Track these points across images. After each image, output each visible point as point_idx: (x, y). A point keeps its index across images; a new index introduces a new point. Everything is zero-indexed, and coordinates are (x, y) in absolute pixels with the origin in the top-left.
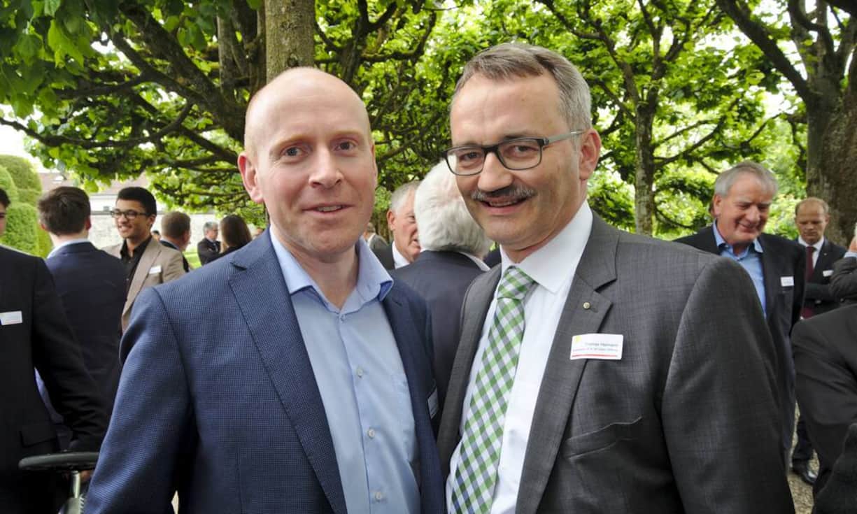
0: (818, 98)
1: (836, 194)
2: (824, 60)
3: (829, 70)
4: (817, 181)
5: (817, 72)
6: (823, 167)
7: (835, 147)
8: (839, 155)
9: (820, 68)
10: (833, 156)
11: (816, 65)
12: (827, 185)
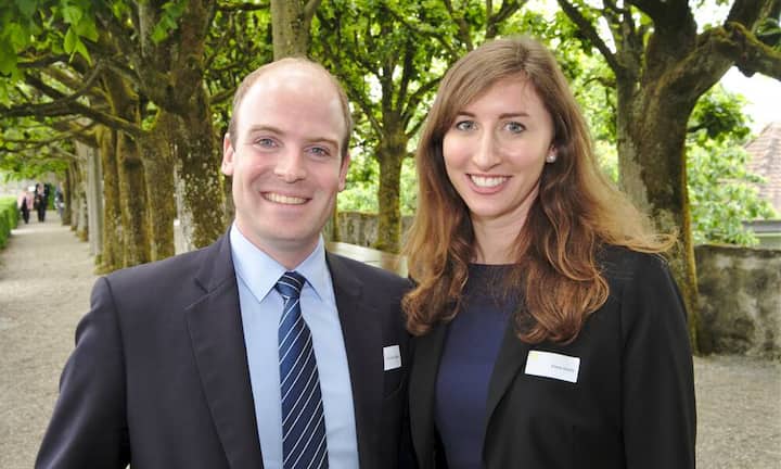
0: (624, 70)
1: (638, 152)
2: (629, 39)
3: (632, 47)
4: (624, 141)
5: (623, 48)
6: (628, 130)
7: (636, 114)
8: (640, 121)
9: (626, 44)
10: (635, 121)
11: (622, 42)
12: (631, 144)
